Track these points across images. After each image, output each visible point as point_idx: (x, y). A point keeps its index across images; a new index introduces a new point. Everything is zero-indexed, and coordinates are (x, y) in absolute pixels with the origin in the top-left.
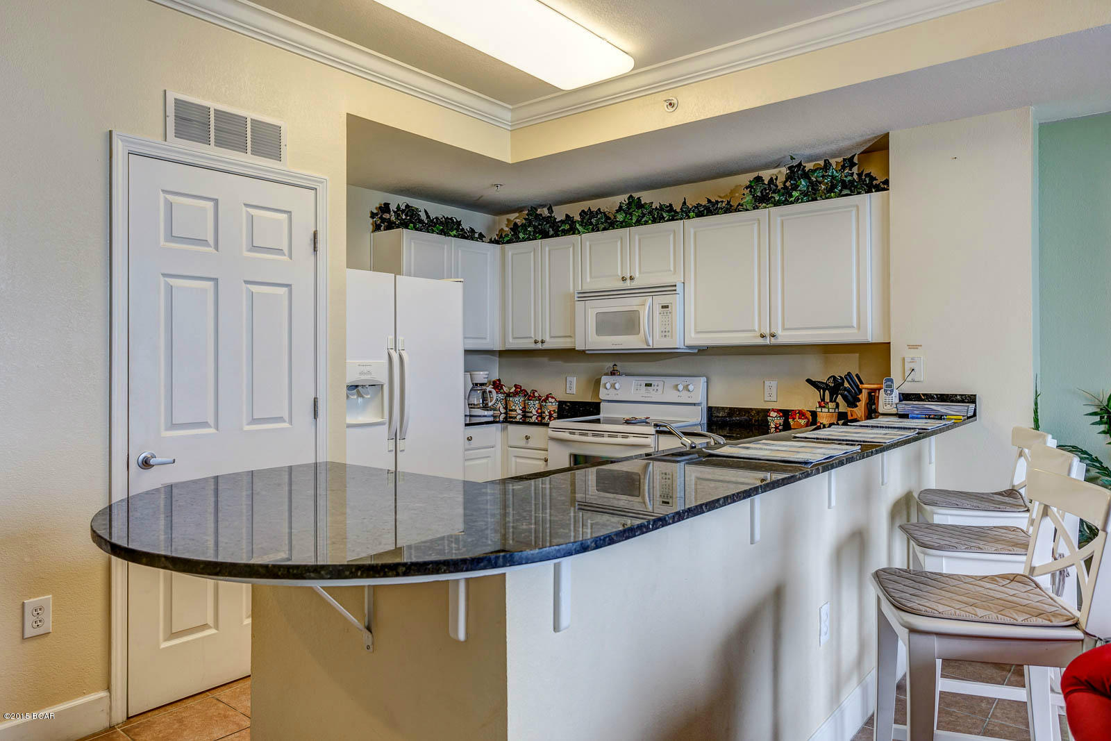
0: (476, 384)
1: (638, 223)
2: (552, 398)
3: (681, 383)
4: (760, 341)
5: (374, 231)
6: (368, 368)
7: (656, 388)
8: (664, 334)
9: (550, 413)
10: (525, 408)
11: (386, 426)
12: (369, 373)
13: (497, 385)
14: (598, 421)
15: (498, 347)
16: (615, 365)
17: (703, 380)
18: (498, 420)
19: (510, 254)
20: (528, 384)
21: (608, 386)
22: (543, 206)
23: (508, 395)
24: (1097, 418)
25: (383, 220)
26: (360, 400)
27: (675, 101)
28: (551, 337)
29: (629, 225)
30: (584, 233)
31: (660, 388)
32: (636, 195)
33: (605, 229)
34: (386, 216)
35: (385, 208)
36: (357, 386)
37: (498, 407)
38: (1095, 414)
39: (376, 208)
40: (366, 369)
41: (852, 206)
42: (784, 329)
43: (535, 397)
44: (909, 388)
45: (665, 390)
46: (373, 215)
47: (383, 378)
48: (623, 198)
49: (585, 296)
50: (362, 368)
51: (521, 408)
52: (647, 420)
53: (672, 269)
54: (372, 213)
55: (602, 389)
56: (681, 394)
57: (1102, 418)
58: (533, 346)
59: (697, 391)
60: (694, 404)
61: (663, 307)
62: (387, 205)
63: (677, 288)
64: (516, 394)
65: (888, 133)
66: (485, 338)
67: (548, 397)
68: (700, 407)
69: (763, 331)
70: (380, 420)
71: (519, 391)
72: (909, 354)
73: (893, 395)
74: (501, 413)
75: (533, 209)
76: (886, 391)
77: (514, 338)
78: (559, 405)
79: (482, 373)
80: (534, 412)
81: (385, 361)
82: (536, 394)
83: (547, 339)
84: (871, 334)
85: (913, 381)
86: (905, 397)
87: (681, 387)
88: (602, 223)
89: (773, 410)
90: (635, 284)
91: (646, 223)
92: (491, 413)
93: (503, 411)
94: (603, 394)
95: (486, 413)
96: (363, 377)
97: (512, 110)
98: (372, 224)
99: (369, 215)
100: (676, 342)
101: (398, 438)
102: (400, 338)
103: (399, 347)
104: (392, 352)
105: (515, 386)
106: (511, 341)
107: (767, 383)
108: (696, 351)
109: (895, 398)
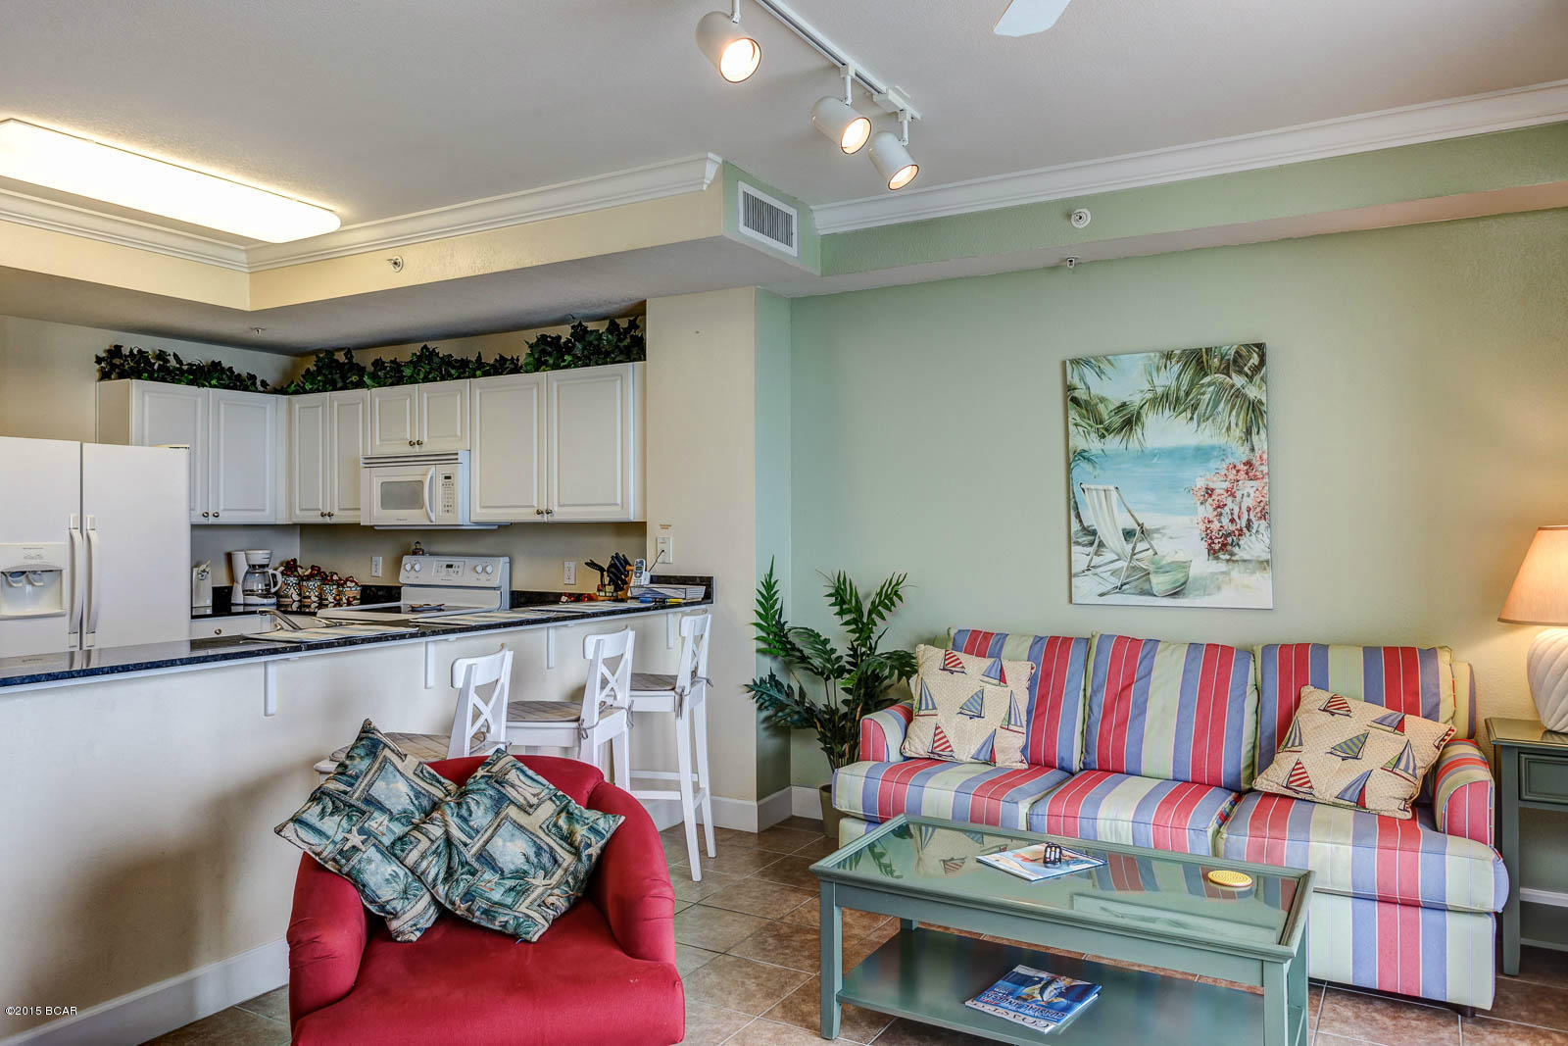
0: (254, 566)
1: (426, 380)
2: (352, 581)
3: (479, 563)
4: (538, 518)
5: (102, 379)
6: (38, 552)
7: (457, 569)
8: (447, 508)
9: (348, 600)
10: (321, 594)
11: (68, 617)
12: (39, 556)
13: (290, 567)
14: (398, 610)
15: (282, 519)
16: (418, 543)
17: (507, 559)
18: (290, 609)
19: (297, 406)
20: (327, 564)
21: (408, 567)
22: (340, 349)
23: (302, 579)
24: (833, 600)
25: (113, 367)
26: (29, 588)
27: (400, 260)
28: (340, 509)
29: (416, 382)
30: (374, 387)
31: (460, 570)
32: (431, 345)
33: (392, 384)
34: (117, 361)
35: (115, 352)
36: (24, 573)
37: (290, 593)
38: (831, 595)
39: (106, 351)
40: (33, 553)
41: (617, 375)
42: (560, 506)
43: (332, 580)
44: (660, 570)
45: (466, 572)
46: (99, 360)
47: (63, 563)
48: (416, 348)
49: (372, 462)
50: (27, 552)
51: (317, 594)
52: (442, 607)
53: (459, 434)
54: (97, 357)
55: (402, 572)
56: (480, 577)
57: (836, 599)
58: (320, 520)
59: (497, 572)
60: (494, 588)
61: (446, 478)
62: (118, 348)
63: (458, 457)
64: (309, 578)
65: (645, 301)
66: (263, 510)
67: (347, 580)
68: (499, 592)
69: (541, 509)
70: (57, 611)
71: (317, 573)
72: (662, 534)
73: (642, 578)
74: (295, 601)
75: (330, 352)
76: (636, 573)
77: (302, 510)
78: (362, 591)
79: (261, 552)
80: (331, 599)
81: (66, 542)
82: (335, 577)
83: (336, 512)
84: (632, 515)
85: (664, 563)
86: (654, 580)
87: (479, 569)
88: (391, 377)
89: (565, 594)
90: (425, 449)
91: (435, 380)
92: (274, 600)
93: (296, 597)
94: (403, 579)
95: (265, 601)
96: (33, 562)
97: (246, 251)
98: (98, 370)
99: (95, 360)
100: (462, 518)
101: (85, 630)
102: (88, 517)
103: (87, 525)
104: (76, 534)
105: (313, 567)
106: (298, 512)
107: (567, 564)
108: (495, 527)
109: (645, 579)
